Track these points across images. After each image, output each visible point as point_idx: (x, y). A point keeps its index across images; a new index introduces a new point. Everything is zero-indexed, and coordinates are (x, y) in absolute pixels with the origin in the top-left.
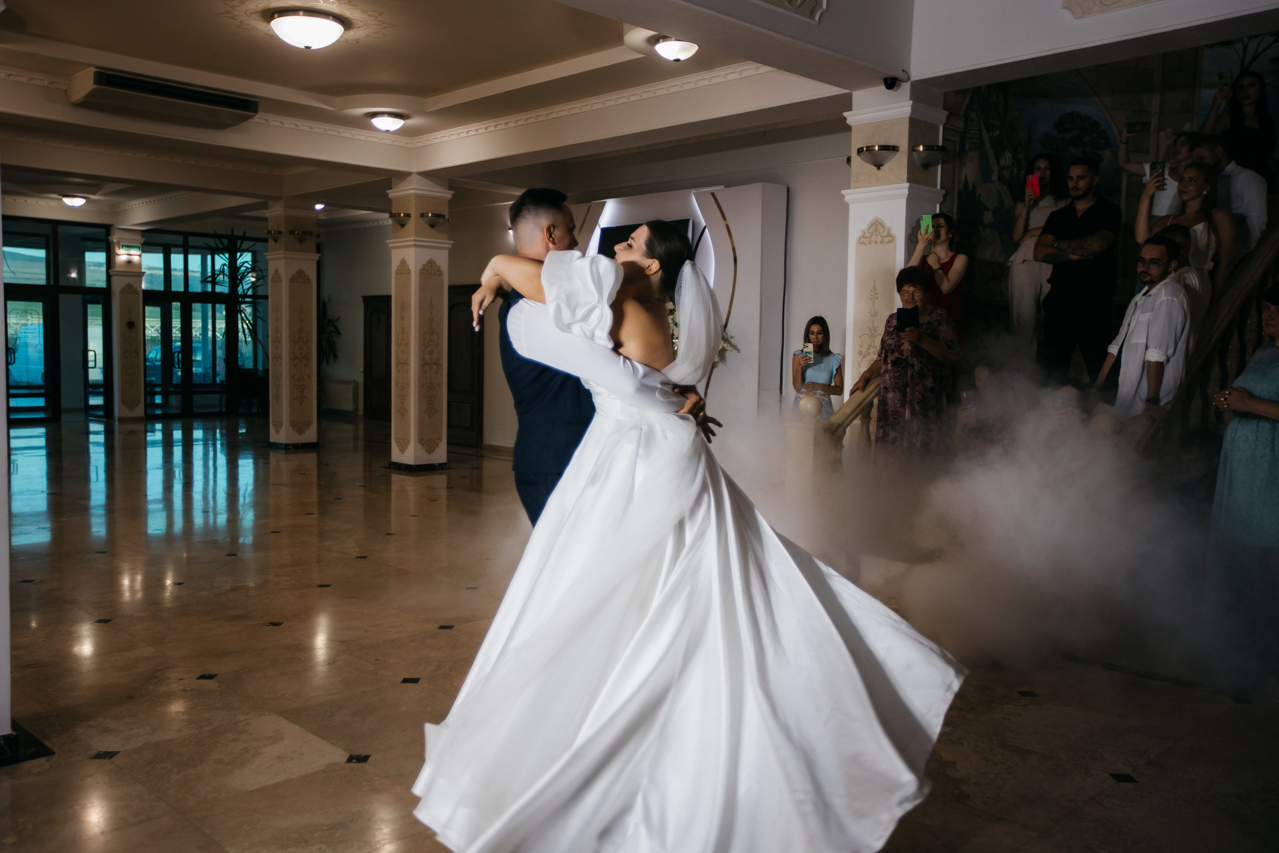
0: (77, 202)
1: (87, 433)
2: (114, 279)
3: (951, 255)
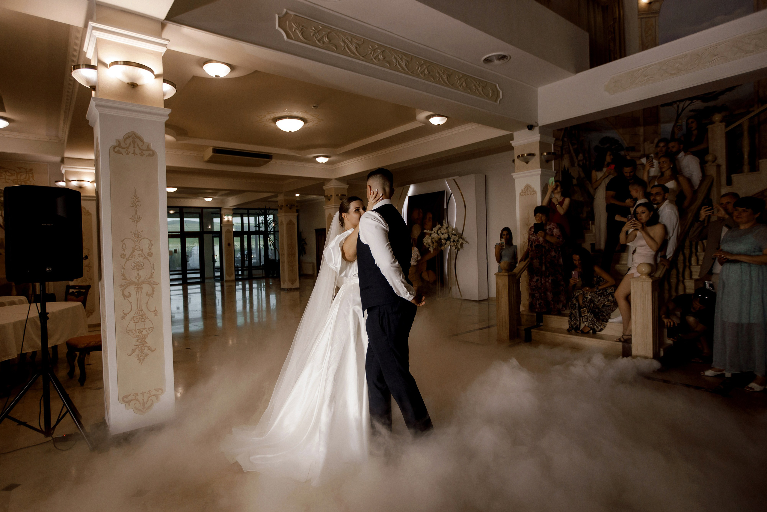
0: (209, 200)
1: (215, 286)
2: (223, 228)
3: (562, 198)
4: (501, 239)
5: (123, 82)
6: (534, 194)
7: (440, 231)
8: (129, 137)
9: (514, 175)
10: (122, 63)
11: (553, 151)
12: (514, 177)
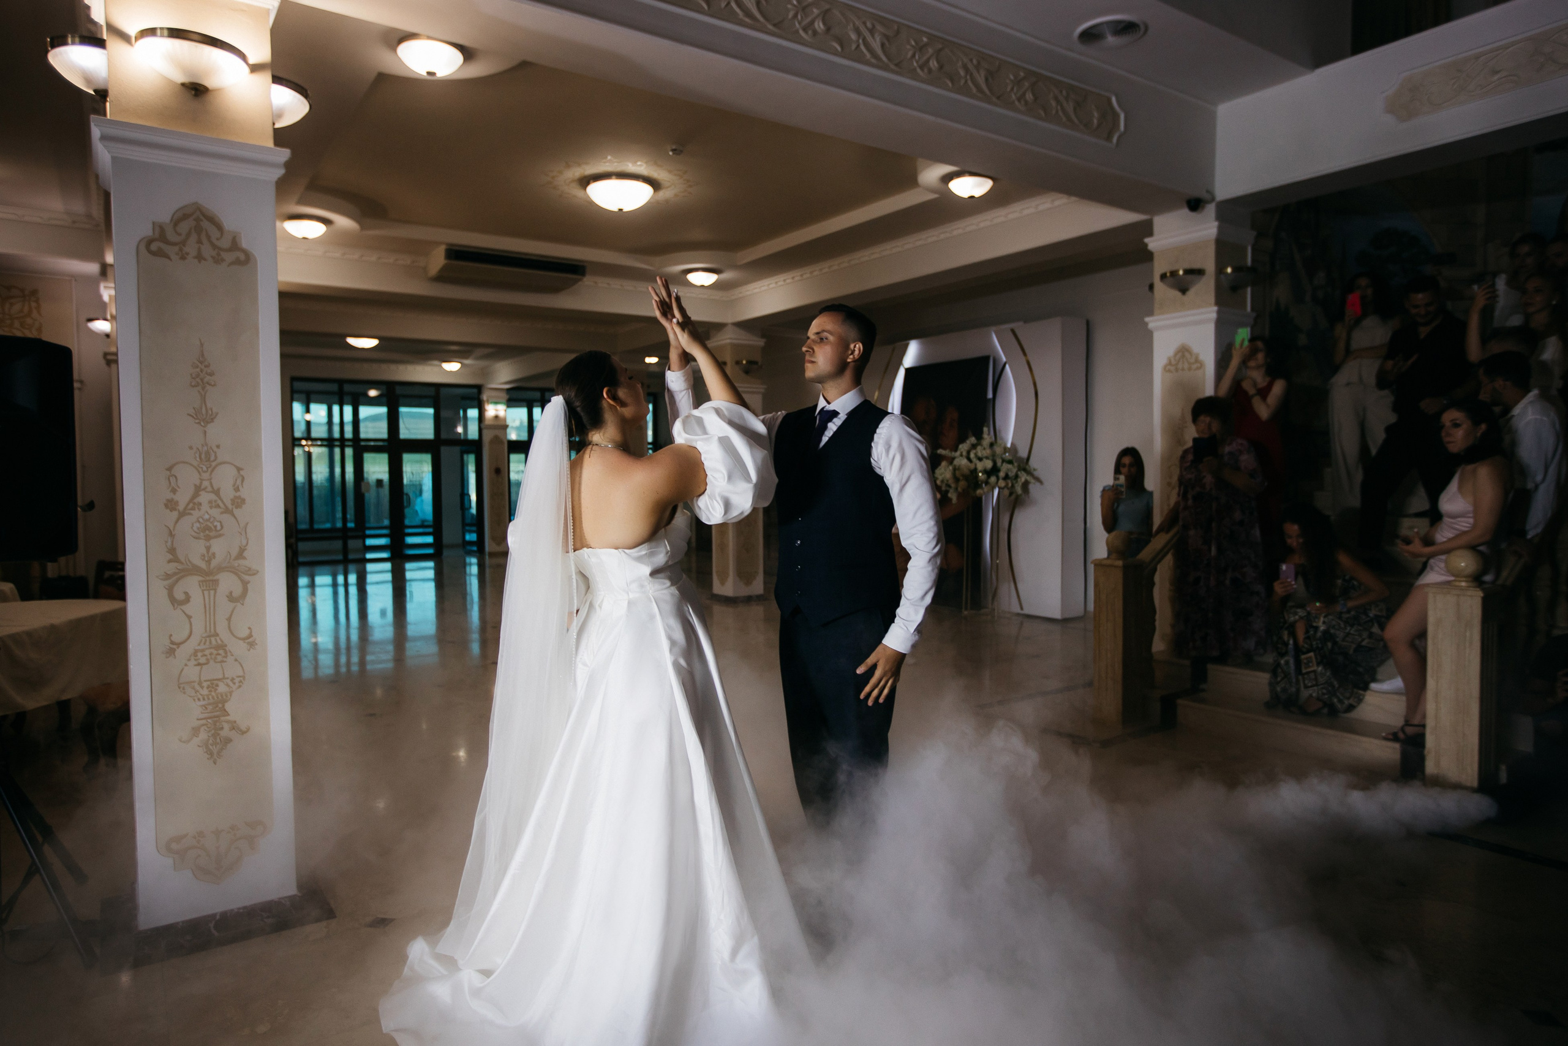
0: (453, 367)
1: (464, 565)
2: (485, 432)
3: (1268, 379)
4: (1117, 476)
5: (171, 82)
6: (1198, 368)
7: (974, 451)
8: (185, 217)
9: (1152, 322)
10: (166, 33)
11: (1249, 261)
12: (1151, 326)
